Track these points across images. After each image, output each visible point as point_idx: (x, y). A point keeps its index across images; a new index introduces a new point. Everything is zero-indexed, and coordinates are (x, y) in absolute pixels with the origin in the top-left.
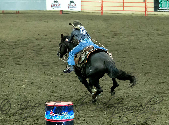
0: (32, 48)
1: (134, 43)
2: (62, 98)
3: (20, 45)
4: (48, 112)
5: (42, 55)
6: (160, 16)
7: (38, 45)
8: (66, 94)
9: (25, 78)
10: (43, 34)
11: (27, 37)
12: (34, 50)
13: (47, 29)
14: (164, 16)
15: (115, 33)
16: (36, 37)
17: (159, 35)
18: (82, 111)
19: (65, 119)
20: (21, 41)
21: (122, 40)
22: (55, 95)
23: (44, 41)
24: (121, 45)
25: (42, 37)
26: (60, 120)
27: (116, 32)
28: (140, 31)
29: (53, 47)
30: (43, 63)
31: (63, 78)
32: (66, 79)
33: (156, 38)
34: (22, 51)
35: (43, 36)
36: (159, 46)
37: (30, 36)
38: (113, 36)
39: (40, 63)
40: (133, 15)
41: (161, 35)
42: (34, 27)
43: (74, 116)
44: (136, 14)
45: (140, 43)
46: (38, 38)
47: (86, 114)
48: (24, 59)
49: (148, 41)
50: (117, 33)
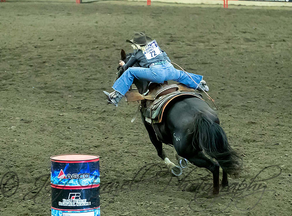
0: (28, 62)
1: (204, 54)
2: (80, 149)
3: (7, 57)
4: (55, 172)
5: (46, 74)
6: (249, 8)
7: (38, 57)
8: (87, 142)
9: (15, 113)
10: (48, 38)
11: (19, 43)
12: (31, 66)
13: (54, 29)
14: (255, 8)
15: (171, 37)
16: (35, 43)
17: (248, 40)
18: (114, 171)
19: (84, 185)
20: (9, 49)
21: (182, 49)
22: (68, 143)
23: (48, 50)
24: (181, 57)
25: (45, 42)
26: (76, 186)
27: (173, 36)
28: (214, 33)
29: (63, 60)
30: (47, 88)
31: (81, 114)
32: (86, 115)
33: (242, 46)
34: (11, 67)
35: (48, 40)
36: (247, 59)
37: (25, 41)
38: (167, 42)
39: (41, 88)
40: (203, 6)
41: (250, 41)
42: (31, 25)
43: (99, 179)
44: (209, 4)
45: (214, 54)
46: (39, 44)
47: (120, 176)
48: (13, 81)
49: (227, 51)
50: (175, 38)
